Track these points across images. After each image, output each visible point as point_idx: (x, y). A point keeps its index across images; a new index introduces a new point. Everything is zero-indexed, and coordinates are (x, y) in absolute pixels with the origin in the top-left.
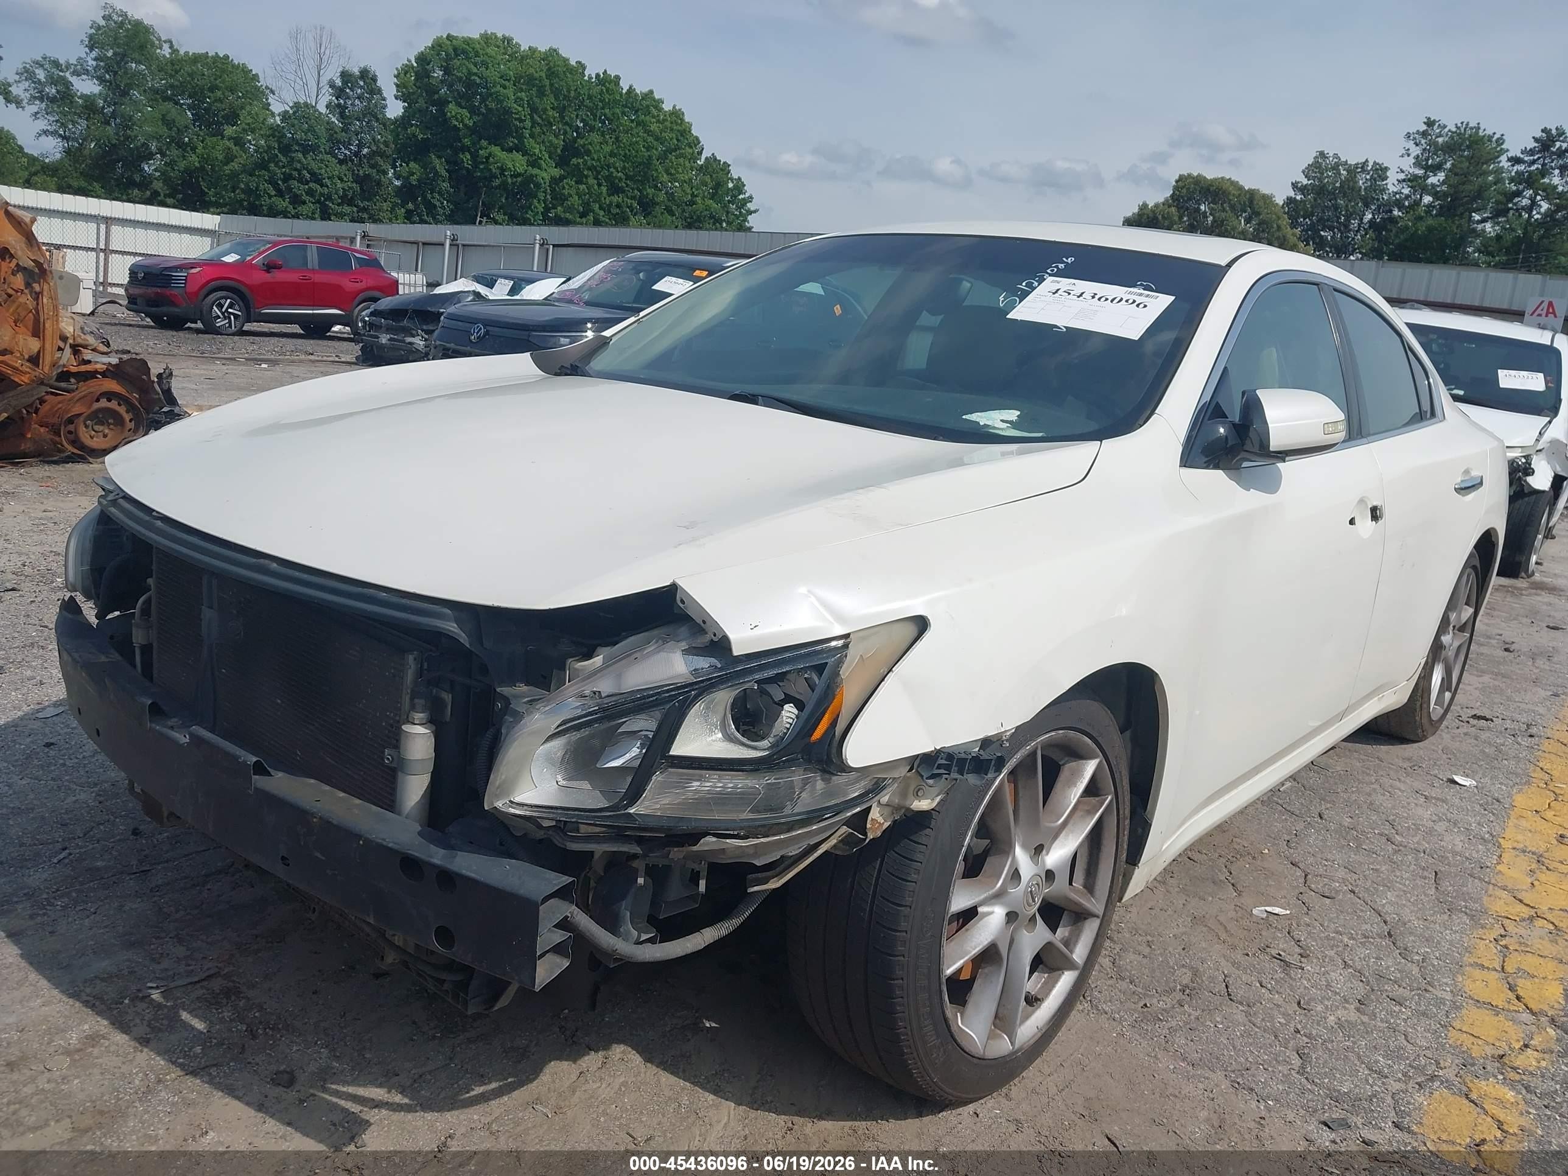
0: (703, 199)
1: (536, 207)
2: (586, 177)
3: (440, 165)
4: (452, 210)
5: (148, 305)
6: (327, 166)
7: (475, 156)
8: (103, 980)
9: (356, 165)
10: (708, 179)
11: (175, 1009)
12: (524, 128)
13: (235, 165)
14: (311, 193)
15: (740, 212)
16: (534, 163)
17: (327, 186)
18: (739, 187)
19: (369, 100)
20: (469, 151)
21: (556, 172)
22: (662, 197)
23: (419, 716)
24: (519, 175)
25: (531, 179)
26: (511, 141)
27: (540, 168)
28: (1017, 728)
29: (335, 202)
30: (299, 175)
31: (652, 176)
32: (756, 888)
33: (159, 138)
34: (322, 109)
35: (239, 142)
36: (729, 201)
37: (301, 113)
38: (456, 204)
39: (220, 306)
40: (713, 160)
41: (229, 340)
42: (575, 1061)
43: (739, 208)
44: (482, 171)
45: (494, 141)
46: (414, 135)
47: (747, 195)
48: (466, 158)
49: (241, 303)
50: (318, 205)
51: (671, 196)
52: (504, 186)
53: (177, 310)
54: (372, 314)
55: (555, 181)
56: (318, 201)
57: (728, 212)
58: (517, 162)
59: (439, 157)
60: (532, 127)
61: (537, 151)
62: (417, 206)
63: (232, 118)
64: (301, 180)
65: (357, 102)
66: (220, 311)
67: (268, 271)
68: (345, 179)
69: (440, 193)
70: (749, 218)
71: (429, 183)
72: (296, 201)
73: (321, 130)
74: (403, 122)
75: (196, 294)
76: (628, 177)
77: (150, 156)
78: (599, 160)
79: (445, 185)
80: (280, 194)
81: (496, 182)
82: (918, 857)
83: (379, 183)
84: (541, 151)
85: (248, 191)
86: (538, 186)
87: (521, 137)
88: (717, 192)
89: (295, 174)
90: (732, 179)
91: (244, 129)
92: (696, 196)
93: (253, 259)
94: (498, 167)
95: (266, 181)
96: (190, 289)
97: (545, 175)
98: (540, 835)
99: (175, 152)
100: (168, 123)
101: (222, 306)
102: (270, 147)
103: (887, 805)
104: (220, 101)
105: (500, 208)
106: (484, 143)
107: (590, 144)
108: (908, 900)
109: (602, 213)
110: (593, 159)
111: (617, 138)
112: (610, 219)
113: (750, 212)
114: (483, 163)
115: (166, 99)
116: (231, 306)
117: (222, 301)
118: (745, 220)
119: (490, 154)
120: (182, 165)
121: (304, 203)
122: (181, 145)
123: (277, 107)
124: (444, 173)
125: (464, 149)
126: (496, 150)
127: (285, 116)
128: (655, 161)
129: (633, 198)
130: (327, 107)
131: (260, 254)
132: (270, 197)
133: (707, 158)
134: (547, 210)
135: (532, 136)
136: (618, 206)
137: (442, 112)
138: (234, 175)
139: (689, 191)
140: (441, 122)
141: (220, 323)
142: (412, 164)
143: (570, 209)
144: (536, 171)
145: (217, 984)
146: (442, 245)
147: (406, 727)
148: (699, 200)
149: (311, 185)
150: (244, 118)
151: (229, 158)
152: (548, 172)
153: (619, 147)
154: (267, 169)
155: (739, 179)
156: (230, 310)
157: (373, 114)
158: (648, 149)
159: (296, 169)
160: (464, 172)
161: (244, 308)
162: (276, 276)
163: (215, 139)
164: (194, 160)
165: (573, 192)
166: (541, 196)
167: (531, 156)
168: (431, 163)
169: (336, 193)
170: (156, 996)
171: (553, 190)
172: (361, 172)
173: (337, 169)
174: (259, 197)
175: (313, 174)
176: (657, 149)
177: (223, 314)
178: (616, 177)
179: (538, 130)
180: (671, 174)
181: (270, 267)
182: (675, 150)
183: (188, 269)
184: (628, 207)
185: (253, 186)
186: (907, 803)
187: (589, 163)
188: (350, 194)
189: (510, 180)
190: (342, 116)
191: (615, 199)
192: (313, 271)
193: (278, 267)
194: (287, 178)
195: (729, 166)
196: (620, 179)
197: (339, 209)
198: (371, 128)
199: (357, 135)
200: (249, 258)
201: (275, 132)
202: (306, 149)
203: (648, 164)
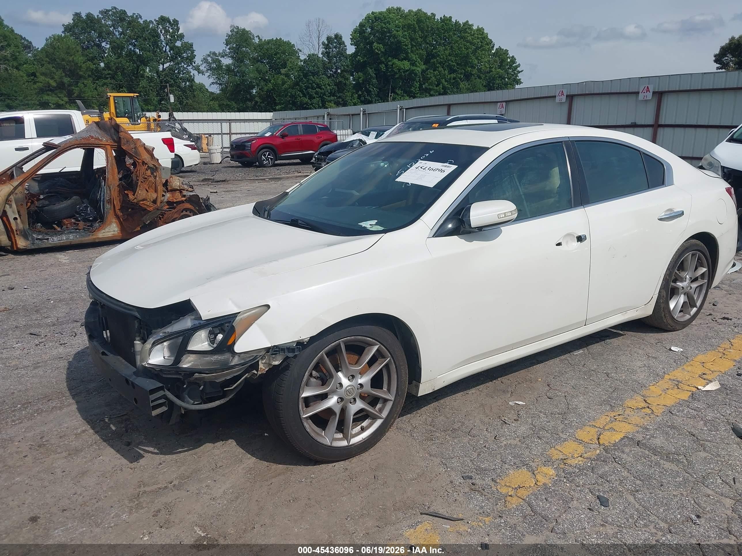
0: (495, 69)
1: (415, 85)
2: (438, 67)
3: (371, 72)
4: (378, 92)
5: (238, 158)
6: (323, 80)
7: (386, 66)
8: (95, 415)
9: (335, 78)
10: (497, 59)
11: (110, 424)
12: (408, 48)
13: (286, 86)
14: (317, 93)
15: (514, 73)
16: (413, 64)
17: (323, 89)
18: (513, 60)
19: (339, 48)
20: (384, 63)
21: (424, 67)
22: (475, 71)
23: (138, 338)
24: (407, 70)
25: (412, 72)
26: (403, 56)
27: (416, 66)
28: (310, 337)
29: (327, 96)
30: (312, 85)
31: (470, 62)
32: (226, 389)
33: (256, 79)
34: (320, 55)
35: (287, 75)
36: (508, 68)
37: (312, 58)
38: (380, 89)
39: (265, 155)
40: (500, 49)
41: (268, 169)
42: (214, 444)
43: (513, 71)
44: (390, 72)
45: (395, 57)
46: (359, 61)
47: (517, 64)
48: (383, 67)
49: (273, 153)
50: (320, 98)
51: (479, 70)
52: (401, 77)
53: (248, 159)
54: (319, 154)
55: (423, 71)
56: (320, 97)
57: (508, 73)
58: (406, 65)
59: (371, 68)
60: (411, 48)
61: (414, 58)
62: (363, 92)
63: (284, 66)
64: (313, 88)
65: (334, 49)
66: (265, 157)
67: (283, 138)
68: (331, 85)
69: (372, 85)
70: (519, 75)
71: (367, 81)
72: (311, 98)
73: (320, 65)
74: (355, 55)
75: (255, 151)
76: (458, 64)
77: (253, 87)
78: (443, 58)
79: (375, 81)
80: (304, 96)
81: (397, 76)
82: (285, 379)
83: (345, 84)
84: (416, 58)
85: (292, 96)
86: (416, 75)
87: (407, 53)
88: (502, 64)
89: (310, 85)
90: (509, 57)
91: (289, 70)
92: (492, 68)
93: (276, 134)
94: (397, 69)
95: (298, 90)
96: (252, 150)
97: (418, 69)
98: (156, 372)
99: (263, 83)
100: (259, 71)
101: (266, 155)
102: (299, 76)
103: (264, 363)
104: (279, 58)
105: (400, 87)
106: (390, 58)
107: (439, 51)
108: (282, 393)
109: (446, 83)
110: (441, 58)
111: (452, 47)
112: (450, 86)
113: (519, 72)
114: (390, 68)
115: (258, 61)
116: (269, 155)
117: (265, 153)
118: (517, 76)
119: (393, 64)
120: (266, 88)
121: (314, 98)
122: (265, 80)
123: (302, 57)
124: (374, 75)
125: (382, 62)
126: (396, 61)
127: (305, 61)
128: (471, 55)
129: (461, 74)
130: (322, 54)
131: (279, 131)
132: (300, 97)
133: (496, 49)
134: (421, 85)
135: (412, 52)
136: (454, 79)
137: (371, 47)
138: (286, 90)
139: (488, 66)
140: (371, 52)
141: (265, 162)
142: (359, 73)
143: (431, 84)
144: (414, 68)
145: (124, 418)
146: (359, 114)
147: (135, 342)
148: (493, 70)
149: (317, 89)
150: (289, 64)
151: (284, 83)
152: (420, 67)
153: (453, 50)
154: (299, 85)
155: (513, 57)
156: (269, 157)
157: (342, 53)
158: (467, 49)
159: (310, 84)
160: (382, 73)
161: (274, 156)
162: (287, 140)
163: (278, 75)
164: (270, 85)
165: (432, 75)
166: (418, 79)
167: (412, 61)
168: (368, 71)
169: (327, 92)
170: (107, 420)
171: (423, 75)
172: (337, 81)
173: (327, 81)
174: (296, 98)
175: (318, 85)
176: (471, 49)
177: (266, 158)
178: (452, 65)
179: (415, 48)
180: (479, 60)
181: (283, 136)
182: (481, 47)
183: (251, 141)
184: (459, 78)
185: (293, 93)
186: (271, 363)
187: (439, 61)
188: (333, 91)
189: (403, 74)
190: (328, 56)
191: (453, 75)
192: (301, 135)
193: (286, 136)
194: (307, 88)
195: (508, 51)
196: (454, 66)
197: (329, 99)
198: (341, 60)
199: (335, 64)
200: (275, 134)
201: (301, 68)
202: (314, 74)
203: (467, 56)
